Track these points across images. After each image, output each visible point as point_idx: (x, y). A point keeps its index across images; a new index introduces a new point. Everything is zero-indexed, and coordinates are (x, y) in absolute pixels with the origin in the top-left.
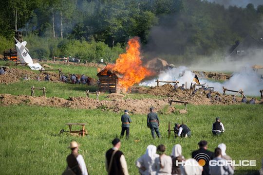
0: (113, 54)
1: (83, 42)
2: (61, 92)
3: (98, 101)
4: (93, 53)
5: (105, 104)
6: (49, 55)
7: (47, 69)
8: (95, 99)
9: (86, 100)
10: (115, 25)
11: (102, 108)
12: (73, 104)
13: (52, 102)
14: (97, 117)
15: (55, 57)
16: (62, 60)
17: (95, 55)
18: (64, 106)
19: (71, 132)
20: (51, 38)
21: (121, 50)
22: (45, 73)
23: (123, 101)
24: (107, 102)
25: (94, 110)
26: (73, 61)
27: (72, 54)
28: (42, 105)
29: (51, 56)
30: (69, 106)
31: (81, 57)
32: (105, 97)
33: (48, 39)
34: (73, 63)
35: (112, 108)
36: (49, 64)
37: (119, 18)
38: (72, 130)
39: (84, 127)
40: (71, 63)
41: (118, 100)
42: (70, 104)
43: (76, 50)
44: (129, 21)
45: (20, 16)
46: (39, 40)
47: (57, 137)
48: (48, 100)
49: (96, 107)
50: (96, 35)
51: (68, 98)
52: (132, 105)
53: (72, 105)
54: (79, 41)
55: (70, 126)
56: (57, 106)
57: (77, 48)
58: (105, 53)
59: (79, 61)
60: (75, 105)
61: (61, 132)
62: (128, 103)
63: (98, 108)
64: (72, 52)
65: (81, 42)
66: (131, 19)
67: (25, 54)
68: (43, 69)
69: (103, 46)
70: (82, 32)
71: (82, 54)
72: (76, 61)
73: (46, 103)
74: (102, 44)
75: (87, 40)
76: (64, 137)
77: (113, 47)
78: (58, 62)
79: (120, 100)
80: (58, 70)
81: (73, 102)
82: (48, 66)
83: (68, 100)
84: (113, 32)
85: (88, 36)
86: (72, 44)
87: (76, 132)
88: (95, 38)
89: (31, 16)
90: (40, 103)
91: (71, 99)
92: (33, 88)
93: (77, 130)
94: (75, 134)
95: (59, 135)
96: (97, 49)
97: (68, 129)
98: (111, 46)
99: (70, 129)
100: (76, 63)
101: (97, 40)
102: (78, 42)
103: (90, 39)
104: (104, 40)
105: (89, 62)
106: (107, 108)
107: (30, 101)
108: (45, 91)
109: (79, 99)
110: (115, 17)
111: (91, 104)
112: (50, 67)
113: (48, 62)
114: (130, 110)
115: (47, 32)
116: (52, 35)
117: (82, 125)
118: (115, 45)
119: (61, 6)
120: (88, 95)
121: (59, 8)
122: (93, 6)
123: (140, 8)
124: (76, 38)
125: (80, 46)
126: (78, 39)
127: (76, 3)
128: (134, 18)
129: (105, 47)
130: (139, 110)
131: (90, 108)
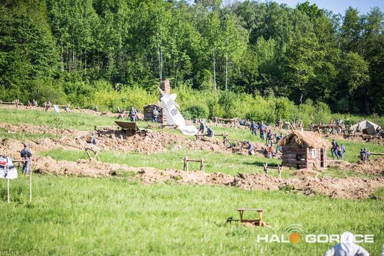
0: (300, 114)
1: (257, 97)
2: (227, 166)
3: (281, 179)
4: (271, 112)
5: (290, 184)
6: (207, 116)
8: (276, 176)
9: (263, 178)
10: (304, 73)
11: (287, 189)
12: (244, 183)
13: (214, 179)
14: (279, 202)
15: (216, 118)
16: (227, 122)
17: (275, 116)
19: (242, 221)
20: (211, 91)
21: (312, 109)
22: (203, 140)
23: (318, 180)
24: (293, 180)
25: (276, 192)
28: (200, 183)
29: (210, 117)
30: (238, 186)
32: (290, 175)
33: (206, 93)
35: (301, 190)
37: (310, 62)
38: (243, 218)
39: (261, 214)
41: (309, 178)
42: (240, 182)
43: (247, 109)
44: (324, 67)
45: (167, 59)
46: (194, 94)
47: (222, 228)
48: (208, 177)
49: (277, 188)
50: (277, 88)
51: (236, 174)
52: (330, 186)
53: (242, 185)
54: (251, 95)
55: (241, 212)
57: (249, 105)
58: (288, 114)
60: (246, 185)
61: (228, 221)
62: (325, 183)
63: (281, 189)
64: (241, 112)
65: (254, 97)
66: (329, 64)
67: (174, 112)
69: (286, 104)
70: (256, 83)
71: (256, 114)
73: (205, 181)
74: (284, 100)
75: (262, 94)
76: (232, 228)
77: (301, 105)
78: (221, 125)
79: (312, 179)
80: (222, 135)
81: (244, 181)
83: (237, 176)
84: (301, 83)
85: (264, 89)
86: (241, 100)
87: (251, 222)
88: (275, 91)
89: (182, 60)
90: (196, 181)
91: (241, 176)
92: (187, 159)
93: (251, 219)
94: (248, 224)
95: (224, 225)
96: (277, 107)
97: (238, 217)
98: (297, 103)
99: (241, 216)
100: (247, 127)
101: (277, 95)
102: (249, 97)
103: (267, 94)
104: (288, 95)
106: (294, 189)
107: (182, 178)
108: (203, 164)
109: (252, 175)
110: (305, 60)
111: (270, 184)
114: (328, 193)
115: (204, 83)
116: (213, 87)
117: (259, 211)
118: (304, 102)
119: (226, 45)
120: (265, 170)
121: (224, 48)
122: (273, 45)
123: (341, 48)
124: (246, 91)
125: (253, 104)
126: (249, 94)
127: (248, 41)
128: (332, 63)
129: (289, 105)
130: (340, 193)
131: (268, 189)
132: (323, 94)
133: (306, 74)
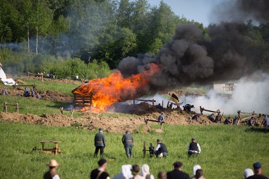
0: (89, 70)
1: (58, 57)
2: (34, 108)
3: (72, 118)
4: (68, 69)
5: (79, 122)
6: (22, 70)
7: (21, 84)
8: (69, 116)
9: (60, 117)
10: (91, 41)
11: (76, 126)
12: (46, 121)
13: (25, 118)
14: (70, 135)
15: (29, 73)
16: (36, 76)
17: (71, 71)
18: (38, 123)
19: (44, 150)
20: (26, 52)
21: (97, 66)
22: (18, 89)
23: (98, 119)
24: (81, 119)
25: (69, 127)
26: (48, 77)
27: (46, 70)
28: (15, 121)
29: (25, 71)
30: (42, 123)
31: (56, 73)
32: (79, 115)
33: (22, 54)
34: (47, 79)
35: (86, 126)
36: (23, 80)
37: (96, 34)
38: (44, 148)
39: (57, 145)
40: (45, 79)
41: (92, 117)
42: (43, 120)
43: (51, 66)
44: (105, 38)
46: (14, 54)
47: (29, 155)
48: (21, 116)
49: (69, 125)
50: (72, 51)
51: (41, 114)
52: (107, 123)
54: (54, 56)
55: (43, 144)
56: (30, 122)
57: (52, 63)
58: (80, 70)
59: (54, 77)
61: (33, 150)
62: (103, 121)
63: (72, 125)
64: (47, 68)
65: (56, 57)
66: (108, 35)
68: (17, 85)
69: (78, 63)
70: (58, 47)
71: (57, 70)
72: (50, 77)
73: (18, 120)
74: (77, 60)
75: (62, 56)
76: (36, 155)
77: (89, 64)
78: (32, 78)
79: (94, 118)
80: (32, 86)
81: (46, 119)
82: (22, 82)
83: (41, 116)
84: (89, 49)
85: (63, 52)
86: (47, 60)
87: (49, 150)
88: (71, 54)
89: (5, 30)
90: (12, 120)
91: (44, 116)
92: (6, 103)
93: (50, 148)
94: (48, 152)
95: (31, 153)
96: (73, 65)
97: (41, 147)
98: (87, 62)
99: (43, 147)
100: (50, 79)
101: (73, 56)
102: (52, 58)
103: (66, 55)
104: (80, 56)
105: (65, 78)
106: (81, 125)
107: (2, 117)
108: (18, 107)
109: (52, 116)
110: (92, 32)
111: (65, 122)
112: (24, 82)
113: (22, 77)
114: (105, 129)
115: (21, 47)
116: (27, 50)
117: (55, 143)
118: (91, 61)
119: (37, 20)
120: (62, 112)
121: (35, 23)
122: (70, 21)
123: (117, 24)
124: (51, 53)
125: (55, 62)
126: (53, 55)
127: (52, 18)
128: (111, 35)
129: (81, 63)
130: (114, 129)
131: (64, 125)
132: (104, 56)
133: (93, 42)
